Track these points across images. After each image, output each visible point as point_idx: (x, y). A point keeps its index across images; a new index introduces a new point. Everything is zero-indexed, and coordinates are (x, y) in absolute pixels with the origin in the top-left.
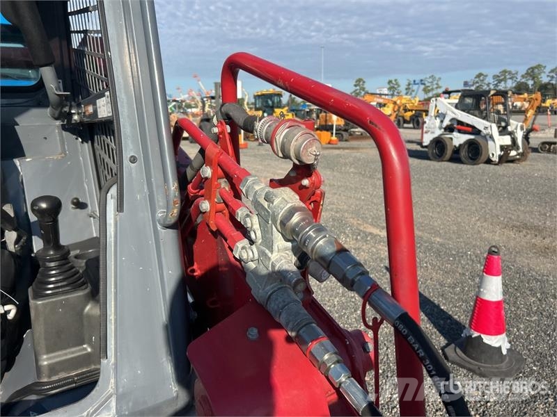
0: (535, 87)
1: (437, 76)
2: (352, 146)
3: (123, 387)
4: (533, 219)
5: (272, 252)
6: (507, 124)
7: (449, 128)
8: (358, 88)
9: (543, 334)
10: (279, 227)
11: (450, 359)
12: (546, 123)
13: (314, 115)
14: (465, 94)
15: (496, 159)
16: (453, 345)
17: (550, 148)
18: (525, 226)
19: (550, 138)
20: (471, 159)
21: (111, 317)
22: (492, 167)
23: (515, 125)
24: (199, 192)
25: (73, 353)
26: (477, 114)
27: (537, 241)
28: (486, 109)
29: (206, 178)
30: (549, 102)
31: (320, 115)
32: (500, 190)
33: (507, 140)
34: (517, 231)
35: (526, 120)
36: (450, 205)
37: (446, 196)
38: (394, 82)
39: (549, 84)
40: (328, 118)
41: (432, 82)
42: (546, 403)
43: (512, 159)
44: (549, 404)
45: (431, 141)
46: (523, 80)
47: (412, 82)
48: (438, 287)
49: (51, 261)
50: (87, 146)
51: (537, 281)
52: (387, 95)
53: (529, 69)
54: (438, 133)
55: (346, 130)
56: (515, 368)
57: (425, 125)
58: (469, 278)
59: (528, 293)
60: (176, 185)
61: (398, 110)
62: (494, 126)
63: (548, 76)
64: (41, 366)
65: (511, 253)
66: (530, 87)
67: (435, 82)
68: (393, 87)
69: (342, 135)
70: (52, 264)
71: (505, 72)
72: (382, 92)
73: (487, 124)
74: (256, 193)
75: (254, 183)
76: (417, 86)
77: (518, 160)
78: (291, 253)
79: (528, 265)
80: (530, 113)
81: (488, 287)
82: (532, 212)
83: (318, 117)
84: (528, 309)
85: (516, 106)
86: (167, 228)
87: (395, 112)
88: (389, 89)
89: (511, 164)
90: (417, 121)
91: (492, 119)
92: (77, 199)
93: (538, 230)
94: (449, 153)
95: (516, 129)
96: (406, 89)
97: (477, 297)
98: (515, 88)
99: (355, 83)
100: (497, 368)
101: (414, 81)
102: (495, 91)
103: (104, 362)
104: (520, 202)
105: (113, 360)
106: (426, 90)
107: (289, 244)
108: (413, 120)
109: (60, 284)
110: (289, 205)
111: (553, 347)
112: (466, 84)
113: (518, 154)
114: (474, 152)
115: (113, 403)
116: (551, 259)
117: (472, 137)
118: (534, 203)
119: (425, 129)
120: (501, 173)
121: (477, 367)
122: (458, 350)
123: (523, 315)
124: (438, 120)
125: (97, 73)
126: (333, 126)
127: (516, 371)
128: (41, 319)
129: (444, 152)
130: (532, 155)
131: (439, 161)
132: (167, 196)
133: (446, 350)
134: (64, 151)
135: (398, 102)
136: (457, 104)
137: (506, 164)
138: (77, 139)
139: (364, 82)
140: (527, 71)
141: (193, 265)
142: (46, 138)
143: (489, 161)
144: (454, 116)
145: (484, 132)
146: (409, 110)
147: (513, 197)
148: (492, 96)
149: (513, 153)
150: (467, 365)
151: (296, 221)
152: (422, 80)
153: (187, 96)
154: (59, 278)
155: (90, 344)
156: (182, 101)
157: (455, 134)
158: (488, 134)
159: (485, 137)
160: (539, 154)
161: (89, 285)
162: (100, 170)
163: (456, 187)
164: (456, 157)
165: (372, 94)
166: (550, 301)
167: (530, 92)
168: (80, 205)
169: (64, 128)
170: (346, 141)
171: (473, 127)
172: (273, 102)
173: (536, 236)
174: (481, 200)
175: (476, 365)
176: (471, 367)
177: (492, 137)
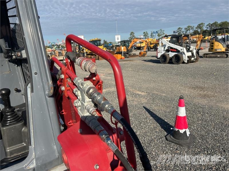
0: (201, 32)
1: (163, 30)
2: (130, 60)
3: (38, 155)
4: (200, 84)
5: (85, 103)
6: (190, 48)
7: (167, 51)
8: (132, 36)
9: (203, 128)
10: (86, 94)
11: (168, 140)
12: (206, 46)
13: (114, 48)
14: (173, 37)
15: (186, 61)
16: (169, 135)
17: (207, 56)
18: (197, 87)
19: (207, 52)
20: (177, 62)
21: (32, 131)
22: (185, 65)
23: (193, 47)
24: (61, 83)
25: (19, 146)
26: (178, 44)
27: (202, 92)
28: (181, 42)
29: (62, 79)
30: (206, 38)
31: (117, 48)
32: (188, 74)
33: (190, 54)
34: (194, 89)
35: (197, 45)
36: (169, 81)
37: (167, 77)
38: (146, 33)
39: (206, 30)
40: (120, 49)
41: (161, 32)
42: (204, 154)
43: (192, 61)
44: (205, 154)
45: (161, 56)
46: (196, 30)
47: (153, 33)
48: (164, 113)
49: (8, 112)
50: (19, 68)
51: (201, 108)
52: (143, 38)
53: (198, 25)
54: (163, 52)
55: (127, 53)
56: (193, 141)
57: (158, 50)
58: (176, 109)
59: (198, 113)
60: (51, 82)
61: (148, 44)
62: (185, 49)
63: (206, 27)
64: (7, 152)
65: (192, 98)
66: (199, 32)
67: (162, 32)
68: (146, 35)
69: (126, 55)
70: (8, 114)
71: (189, 26)
72: (141, 37)
73: (182, 48)
74: (78, 83)
75: (78, 80)
76: (155, 34)
77: (195, 61)
78: (92, 103)
79: (198, 102)
80: (199, 43)
81: (180, 111)
82: (200, 81)
83: (116, 49)
84: (197, 119)
85: (194, 40)
86: (50, 97)
87: (146, 45)
88: (144, 36)
89: (192, 63)
90: (155, 48)
91: (183, 46)
92: (17, 89)
93: (202, 88)
94: (168, 60)
95: (193, 49)
96: (151, 35)
97: (177, 115)
98: (193, 33)
99: (130, 34)
100: (186, 142)
101: (154, 32)
102: (184, 35)
103: (30, 147)
104: (195, 78)
105: (33, 146)
106: (159, 35)
107: (91, 100)
108: (154, 48)
109: (12, 121)
110: (89, 87)
111: (207, 133)
112: (174, 32)
113: (195, 59)
114: (177, 59)
115: (35, 162)
116: (207, 99)
117: (177, 53)
118: (201, 78)
119: (158, 51)
120: (188, 67)
121: (178, 142)
122: (171, 136)
123: (196, 121)
124: (163, 48)
125: (21, 40)
126: (122, 52)
127: (193, 142)
128: (6, 135)
129: (166, 60)
130: (200, 59)
131: (164, 64)
132: (49, 86)
133: (167, 137)
134: (10, 70)
135: (147, 41)
136: (170, 41)
137: (190, 63)
138: (15, 65)
139: (134, 33)
140: (198, 26)
141: (62, 110)
142: (2, 65)
143: (184, 63)
144: (169, 45)
145: (181, 51)
146: (152, 44)
147: (193, 76)
148: (183, 37)
149: (193, 59)
150: (175, 142)
151: (91, 92)
152: (157, 32)
153: (62, 42)
154: (11, 119)
155: (25, 142)
156: (60, 45)
157: (170, 53)
158: (182, 52)
159: (181, 53)
160: (203, 59)
161: (23, 120)
162: (25, 77)
163: (171, 74)
164: (171, 62)
165: (137, 38)
166: (206, 115)
167: (199, 34)
168: (18, 91)
169: (9, 61)
170: (128, 57)
171: (177, 49)
172: (97, 44)
173: (201, 91)
174: (181, 78)
175: (178, 141)
176: (176, 142)
177: (184, 53)
